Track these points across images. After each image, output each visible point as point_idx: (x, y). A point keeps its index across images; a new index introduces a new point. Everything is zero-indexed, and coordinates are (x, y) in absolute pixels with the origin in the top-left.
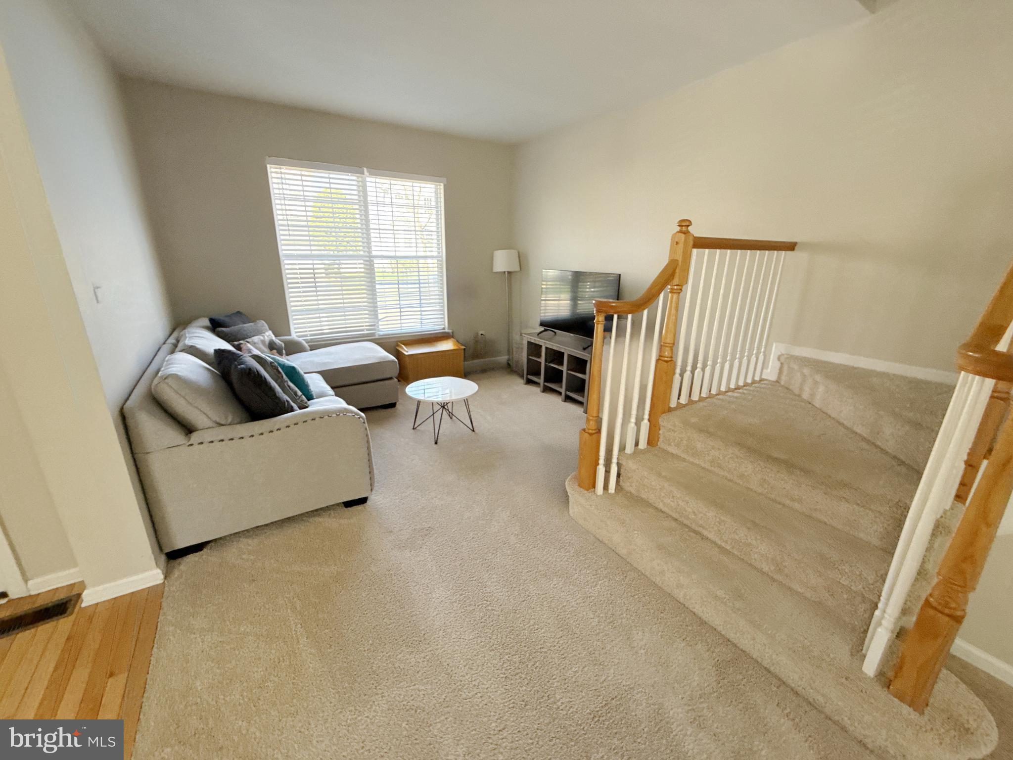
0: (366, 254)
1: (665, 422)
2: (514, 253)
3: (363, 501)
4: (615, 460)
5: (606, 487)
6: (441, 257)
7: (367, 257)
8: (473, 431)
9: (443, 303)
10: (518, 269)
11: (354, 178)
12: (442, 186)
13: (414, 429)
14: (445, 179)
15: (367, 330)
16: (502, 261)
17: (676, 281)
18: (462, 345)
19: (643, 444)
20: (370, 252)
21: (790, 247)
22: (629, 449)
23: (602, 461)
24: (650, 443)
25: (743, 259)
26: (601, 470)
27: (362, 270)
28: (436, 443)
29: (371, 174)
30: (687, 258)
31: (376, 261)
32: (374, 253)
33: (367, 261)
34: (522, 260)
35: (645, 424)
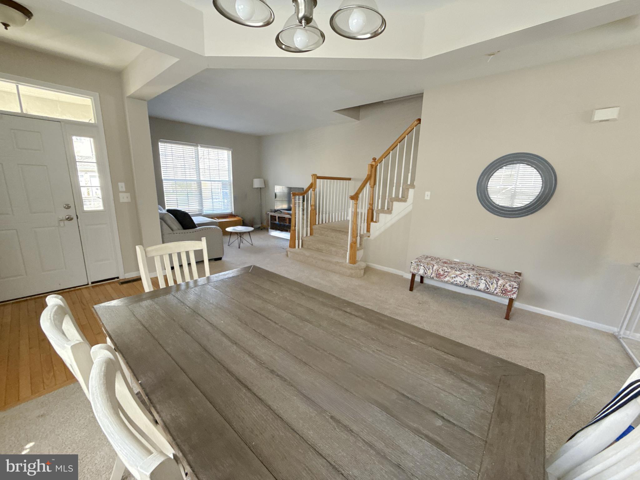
0: (198, 179)
1: (314, 227)
2: (262, 180)
3: (220, 259)
4: (300, 238)
5: (299, 247)
6: (230, 181)
7: (199, 180)
8: (252, 245)
9: (231, 201)
10: (264, 186)
11: (194, 148)
12: (230, 152)
13: (229, 245)
14: (232, 149)
15: (198, 212)
16: (257, 183)
17: (313, 187)
18: (242, 218)
19: (309, 234)
20: (200, 178)
21: (350, 179)
22: (305, 235)
23: (297, 238)
24: (311, 234)
25: (334, 183)
26: (297, 241)
27: (196, 186)
28: (239, 248)
29: (201, 147)
30: (315, 182)
31: (202, 182)
32: (201, 179)
33: (198, 182)
34: (266, 183)
35: (309, 228)
